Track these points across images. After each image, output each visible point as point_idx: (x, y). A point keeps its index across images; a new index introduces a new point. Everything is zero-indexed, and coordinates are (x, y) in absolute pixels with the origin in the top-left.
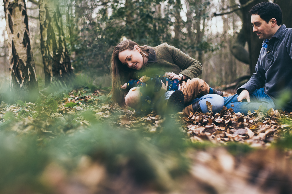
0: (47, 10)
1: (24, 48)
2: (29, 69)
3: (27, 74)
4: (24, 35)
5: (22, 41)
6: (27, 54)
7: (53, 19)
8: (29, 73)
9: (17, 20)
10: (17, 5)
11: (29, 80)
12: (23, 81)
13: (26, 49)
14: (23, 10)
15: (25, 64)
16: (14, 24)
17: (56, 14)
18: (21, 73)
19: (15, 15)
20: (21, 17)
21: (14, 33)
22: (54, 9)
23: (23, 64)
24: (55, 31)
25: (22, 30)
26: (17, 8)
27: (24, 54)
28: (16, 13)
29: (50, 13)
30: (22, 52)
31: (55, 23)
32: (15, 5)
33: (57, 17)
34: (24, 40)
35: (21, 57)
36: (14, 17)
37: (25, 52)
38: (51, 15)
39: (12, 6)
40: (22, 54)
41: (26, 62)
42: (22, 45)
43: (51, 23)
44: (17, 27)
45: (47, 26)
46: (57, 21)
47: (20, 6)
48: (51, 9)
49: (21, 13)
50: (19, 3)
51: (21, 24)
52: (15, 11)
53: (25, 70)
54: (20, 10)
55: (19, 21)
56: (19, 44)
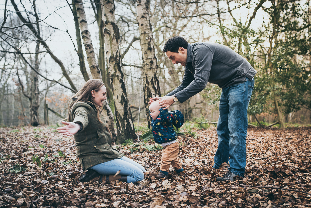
0: (146, 76)
1: (122, 106)
2: (125, 121)
3: (124, 124)
4: (122, 97)
5: (120, 101)
6: (124, 110)
7: (150, 83)
8: (126, 123)
9: (116, 86)
10: (116, 76)
11: (126, 128)
12: (121, 129)
13: (123, 106)
14: (120, 79)
15: (123, 117)
16: (114, 89)
17: (154, 79)
18: (120, 124)
19: (115, 83)
20: (119, 84)
21: (115, 95)
22: (153, 76)
23: (121, 117)
24: (152, 91)
25: (120, 93)
26: (116, 78)
27: (122, 110)
28: (116, 82)
29: (148, 79)
30: (120, 108)
31: (152, 85)
32: (114, 76)
33: (154, 81)
34: (121, 100)
35: (119, 112)
36: (115, 84)
37: (123, 108)
38: (149, 80)
39: (113, 77)
40: (120, 110)
41: (123, 116)
42: (120, 104)
43: (149, 86)
44: (117, 91)
45: (147, 88)
46: (154, 84)
47: (118, 76)
48: (149, 76)
49: (119, 81)
50: (117, 75)
51: (119, 89)
52: (115, 80)
53: (123, 121)
54: (118, 79)
55: (118, 87)
56: (118, 103)
